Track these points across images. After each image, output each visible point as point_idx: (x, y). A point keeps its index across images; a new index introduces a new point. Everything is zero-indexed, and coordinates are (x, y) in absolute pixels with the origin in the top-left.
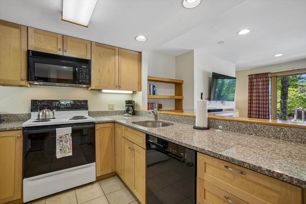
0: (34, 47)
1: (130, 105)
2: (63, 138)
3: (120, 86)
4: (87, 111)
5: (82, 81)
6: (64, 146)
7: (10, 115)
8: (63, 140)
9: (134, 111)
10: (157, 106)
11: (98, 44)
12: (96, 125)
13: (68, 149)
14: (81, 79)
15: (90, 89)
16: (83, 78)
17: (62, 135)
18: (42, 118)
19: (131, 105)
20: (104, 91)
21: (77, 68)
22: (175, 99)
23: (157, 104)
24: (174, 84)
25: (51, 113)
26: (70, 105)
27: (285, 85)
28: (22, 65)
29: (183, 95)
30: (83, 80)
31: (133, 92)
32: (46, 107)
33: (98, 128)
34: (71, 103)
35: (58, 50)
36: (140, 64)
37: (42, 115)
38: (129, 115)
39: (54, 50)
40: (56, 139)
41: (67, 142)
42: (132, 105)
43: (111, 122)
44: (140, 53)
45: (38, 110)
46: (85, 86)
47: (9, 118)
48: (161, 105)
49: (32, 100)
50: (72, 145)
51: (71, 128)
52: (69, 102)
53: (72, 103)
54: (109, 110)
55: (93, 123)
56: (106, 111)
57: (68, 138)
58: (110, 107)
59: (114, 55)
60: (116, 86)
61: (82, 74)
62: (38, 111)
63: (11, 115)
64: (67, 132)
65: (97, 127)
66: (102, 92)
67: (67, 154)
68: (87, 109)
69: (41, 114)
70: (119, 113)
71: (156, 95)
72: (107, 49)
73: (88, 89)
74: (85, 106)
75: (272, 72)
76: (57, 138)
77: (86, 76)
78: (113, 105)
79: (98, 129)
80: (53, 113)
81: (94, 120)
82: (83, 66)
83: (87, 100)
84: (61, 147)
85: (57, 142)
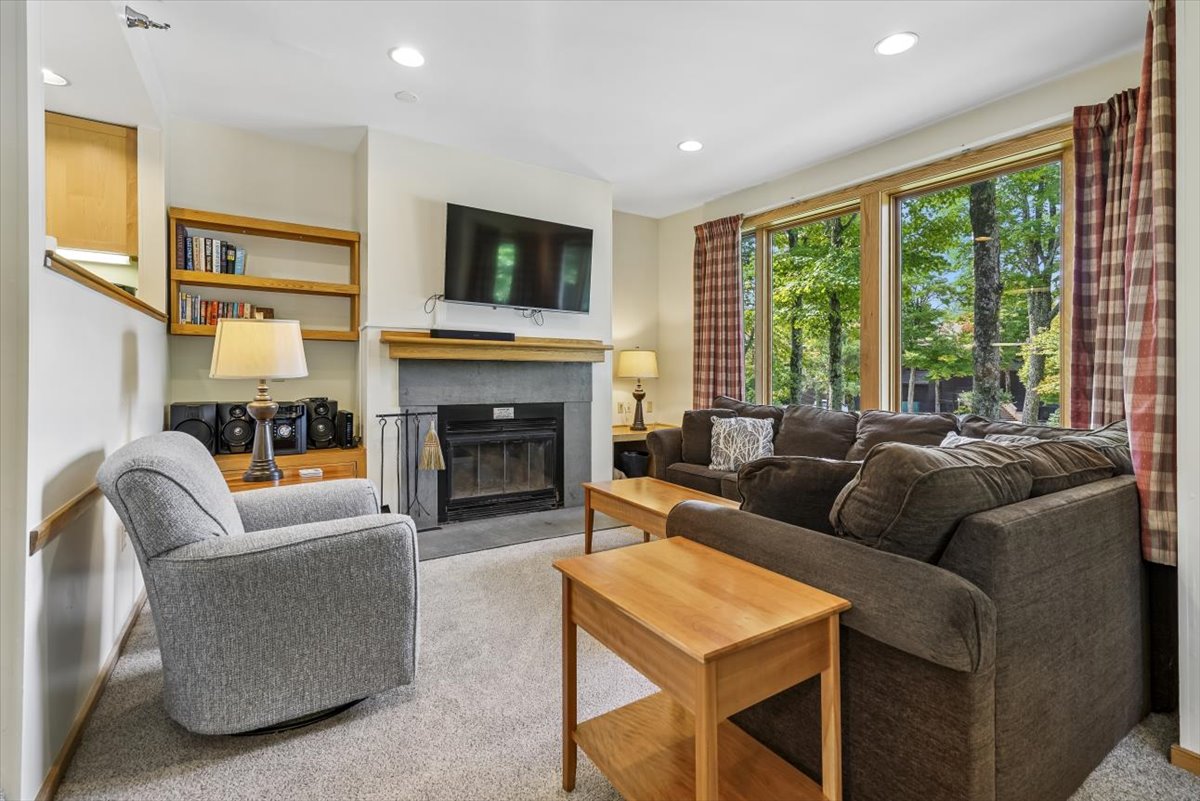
23: (248, 306)
27: (986, 286)
44: (133, 130)
75: (748, 214)
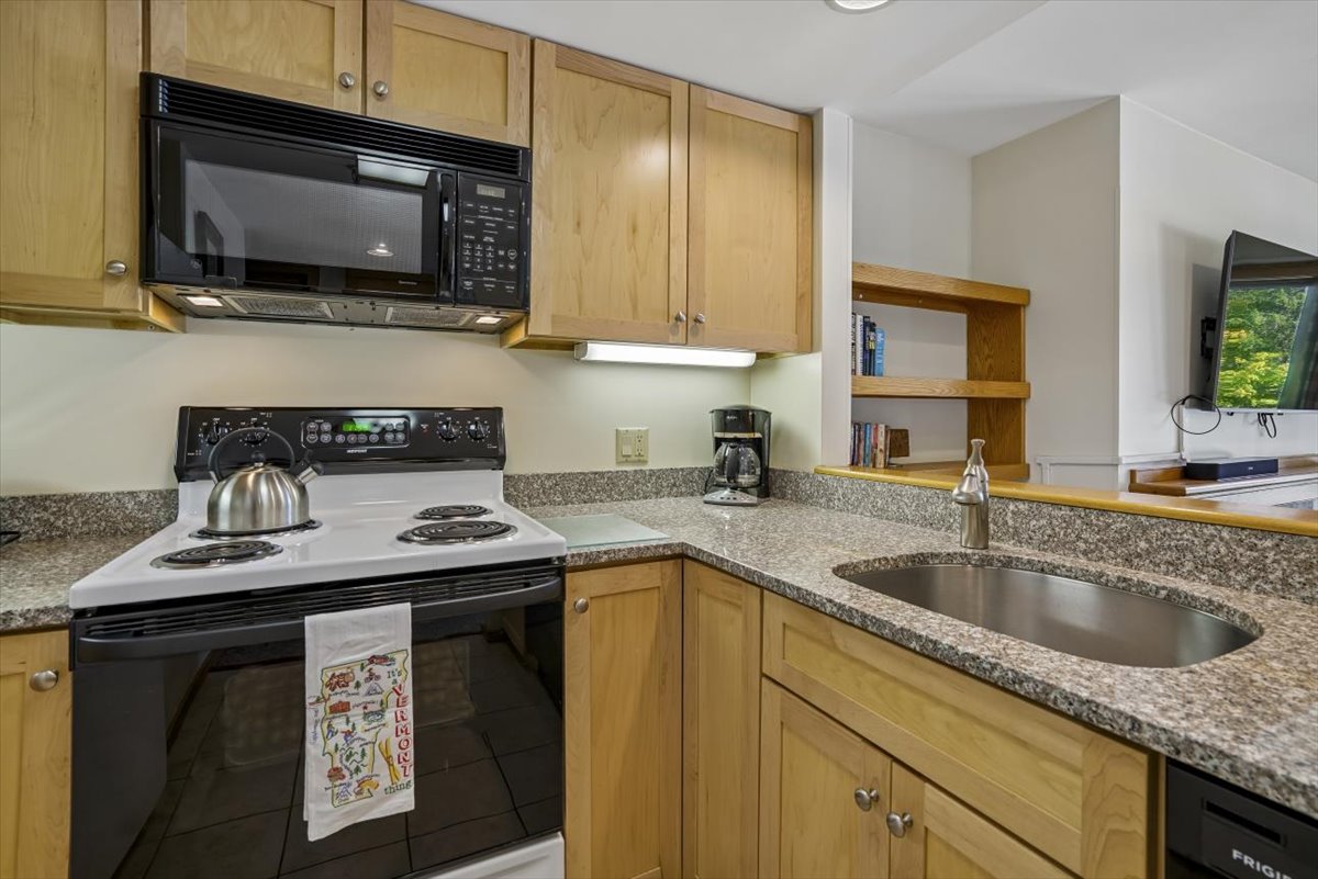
0: (187, 61)
1: (746, 435)
2: (352, 684)
3: (697, 320)
4: (500, 474)
5: (478, 285)
6: (356, 747)
7: (61, 501)
8: (353, 700)
9: (765, 470)
10: (881, 439)
11: (573, 59)
12: (568, 575)
13: (390, 765)
14: (469, 272)
15: (519, 335)
16: (484, 264)
17: (347, 665)
18: (232, 523)
19: (751, 435)
20: (598, 351)
21: (446, 201)
22: (969, 399)
23: (882, 428)
24: (963, 317)
25: (288, 493)
26: (400, 436)
28: (107, 176)
29: (1028, 378)
30: (480, 275)
31: (760, 356)
32: (261, 456)
33: (580, 601)
34: (406, 425)
35: (337, 90)
36: (805, 189)
37: (233, 509)
38: (746, 499)
39: (312, 83)
40: (308, 693)
41: (381, 713)
42: (758, 435)
43: (664, 558)
44: (809, 120)
45: (212, 473)
46: (489, 319)
47: (52, 519)
48: (904, 434)
49: (183, 410)
50: (411, 736)
51: (408, 606)
52: (395, 422)
53: (412, 423)
54: (618, 463)
55: (553, 568)
56: (602, 475)
57: (386, 684)
58: (627, 450)
59: (665, 127)
60: (672, 321)
61: (479, 240)
62: (210, 478)
63: (66, 499)
64: (384, 639)
65: (580, 590)
66: (587, 358)
67: (382, 801)
68: (495, 462)
69: (226, 498)
70: (674, 485)
71: (881, 375)
72: (624, 91)
73: (502, 343)
74: (490, 446)
76: (314, 685)
77: (501, 253)
78: (641, 437)
79: (585, 608)
80: (302, 489)
81: (558, 545)
82: (483, 190)
83: (500, 409)
84: (337, 756)
85: (310, 714)
